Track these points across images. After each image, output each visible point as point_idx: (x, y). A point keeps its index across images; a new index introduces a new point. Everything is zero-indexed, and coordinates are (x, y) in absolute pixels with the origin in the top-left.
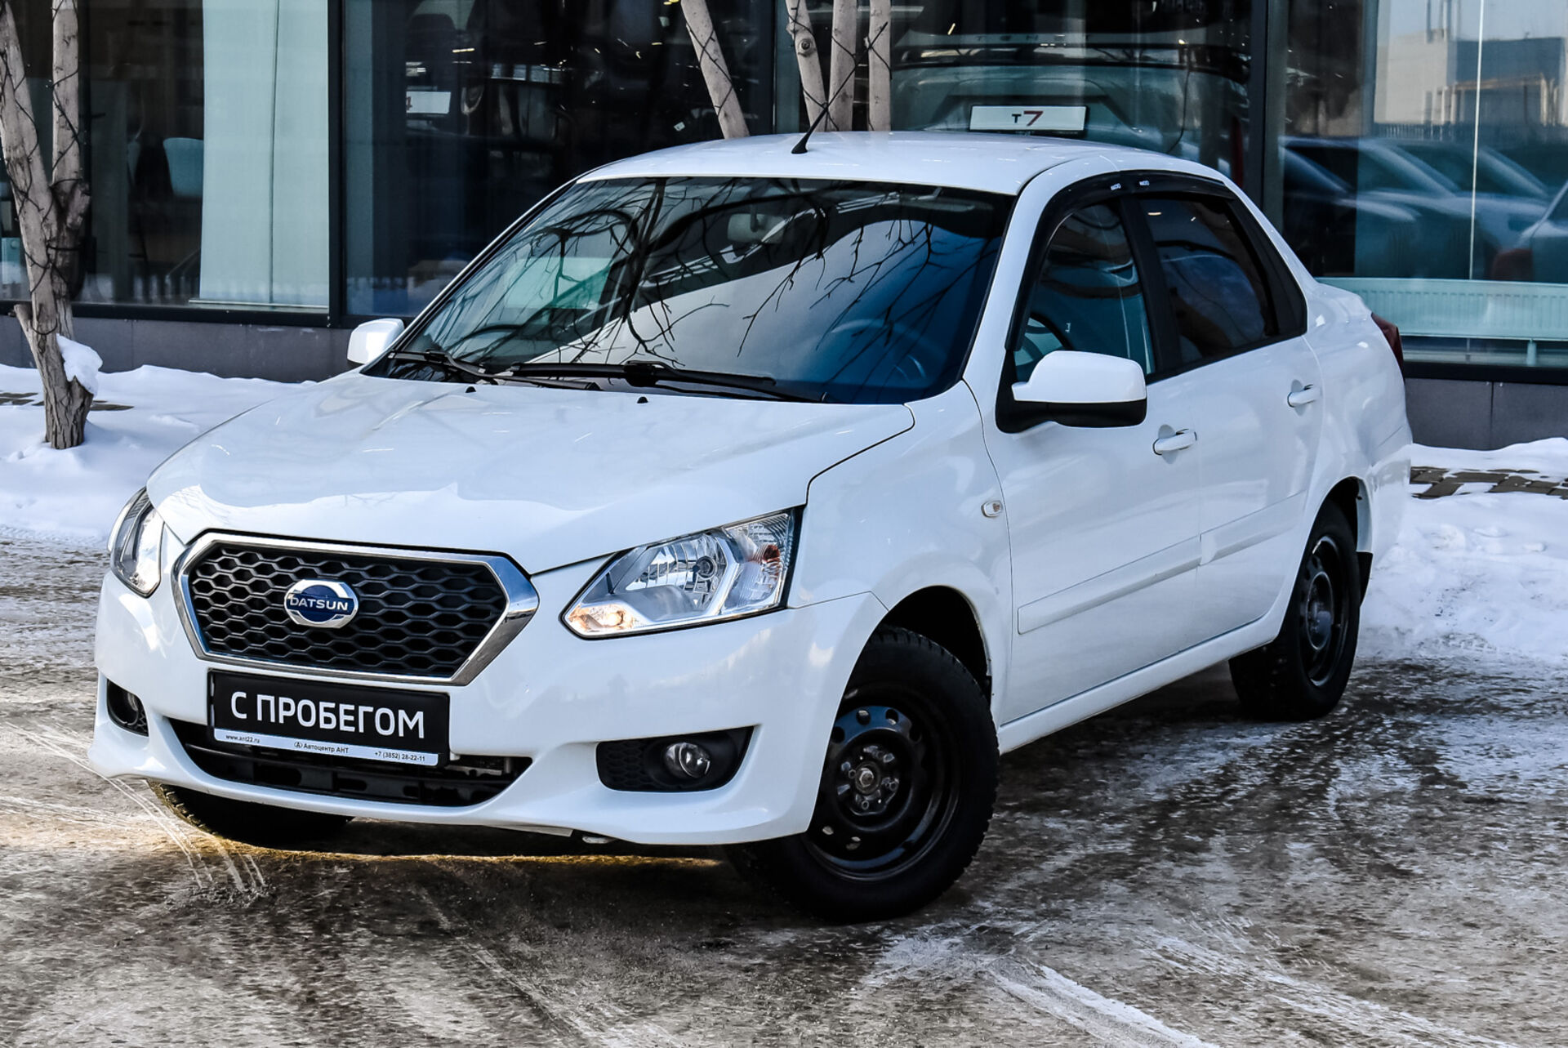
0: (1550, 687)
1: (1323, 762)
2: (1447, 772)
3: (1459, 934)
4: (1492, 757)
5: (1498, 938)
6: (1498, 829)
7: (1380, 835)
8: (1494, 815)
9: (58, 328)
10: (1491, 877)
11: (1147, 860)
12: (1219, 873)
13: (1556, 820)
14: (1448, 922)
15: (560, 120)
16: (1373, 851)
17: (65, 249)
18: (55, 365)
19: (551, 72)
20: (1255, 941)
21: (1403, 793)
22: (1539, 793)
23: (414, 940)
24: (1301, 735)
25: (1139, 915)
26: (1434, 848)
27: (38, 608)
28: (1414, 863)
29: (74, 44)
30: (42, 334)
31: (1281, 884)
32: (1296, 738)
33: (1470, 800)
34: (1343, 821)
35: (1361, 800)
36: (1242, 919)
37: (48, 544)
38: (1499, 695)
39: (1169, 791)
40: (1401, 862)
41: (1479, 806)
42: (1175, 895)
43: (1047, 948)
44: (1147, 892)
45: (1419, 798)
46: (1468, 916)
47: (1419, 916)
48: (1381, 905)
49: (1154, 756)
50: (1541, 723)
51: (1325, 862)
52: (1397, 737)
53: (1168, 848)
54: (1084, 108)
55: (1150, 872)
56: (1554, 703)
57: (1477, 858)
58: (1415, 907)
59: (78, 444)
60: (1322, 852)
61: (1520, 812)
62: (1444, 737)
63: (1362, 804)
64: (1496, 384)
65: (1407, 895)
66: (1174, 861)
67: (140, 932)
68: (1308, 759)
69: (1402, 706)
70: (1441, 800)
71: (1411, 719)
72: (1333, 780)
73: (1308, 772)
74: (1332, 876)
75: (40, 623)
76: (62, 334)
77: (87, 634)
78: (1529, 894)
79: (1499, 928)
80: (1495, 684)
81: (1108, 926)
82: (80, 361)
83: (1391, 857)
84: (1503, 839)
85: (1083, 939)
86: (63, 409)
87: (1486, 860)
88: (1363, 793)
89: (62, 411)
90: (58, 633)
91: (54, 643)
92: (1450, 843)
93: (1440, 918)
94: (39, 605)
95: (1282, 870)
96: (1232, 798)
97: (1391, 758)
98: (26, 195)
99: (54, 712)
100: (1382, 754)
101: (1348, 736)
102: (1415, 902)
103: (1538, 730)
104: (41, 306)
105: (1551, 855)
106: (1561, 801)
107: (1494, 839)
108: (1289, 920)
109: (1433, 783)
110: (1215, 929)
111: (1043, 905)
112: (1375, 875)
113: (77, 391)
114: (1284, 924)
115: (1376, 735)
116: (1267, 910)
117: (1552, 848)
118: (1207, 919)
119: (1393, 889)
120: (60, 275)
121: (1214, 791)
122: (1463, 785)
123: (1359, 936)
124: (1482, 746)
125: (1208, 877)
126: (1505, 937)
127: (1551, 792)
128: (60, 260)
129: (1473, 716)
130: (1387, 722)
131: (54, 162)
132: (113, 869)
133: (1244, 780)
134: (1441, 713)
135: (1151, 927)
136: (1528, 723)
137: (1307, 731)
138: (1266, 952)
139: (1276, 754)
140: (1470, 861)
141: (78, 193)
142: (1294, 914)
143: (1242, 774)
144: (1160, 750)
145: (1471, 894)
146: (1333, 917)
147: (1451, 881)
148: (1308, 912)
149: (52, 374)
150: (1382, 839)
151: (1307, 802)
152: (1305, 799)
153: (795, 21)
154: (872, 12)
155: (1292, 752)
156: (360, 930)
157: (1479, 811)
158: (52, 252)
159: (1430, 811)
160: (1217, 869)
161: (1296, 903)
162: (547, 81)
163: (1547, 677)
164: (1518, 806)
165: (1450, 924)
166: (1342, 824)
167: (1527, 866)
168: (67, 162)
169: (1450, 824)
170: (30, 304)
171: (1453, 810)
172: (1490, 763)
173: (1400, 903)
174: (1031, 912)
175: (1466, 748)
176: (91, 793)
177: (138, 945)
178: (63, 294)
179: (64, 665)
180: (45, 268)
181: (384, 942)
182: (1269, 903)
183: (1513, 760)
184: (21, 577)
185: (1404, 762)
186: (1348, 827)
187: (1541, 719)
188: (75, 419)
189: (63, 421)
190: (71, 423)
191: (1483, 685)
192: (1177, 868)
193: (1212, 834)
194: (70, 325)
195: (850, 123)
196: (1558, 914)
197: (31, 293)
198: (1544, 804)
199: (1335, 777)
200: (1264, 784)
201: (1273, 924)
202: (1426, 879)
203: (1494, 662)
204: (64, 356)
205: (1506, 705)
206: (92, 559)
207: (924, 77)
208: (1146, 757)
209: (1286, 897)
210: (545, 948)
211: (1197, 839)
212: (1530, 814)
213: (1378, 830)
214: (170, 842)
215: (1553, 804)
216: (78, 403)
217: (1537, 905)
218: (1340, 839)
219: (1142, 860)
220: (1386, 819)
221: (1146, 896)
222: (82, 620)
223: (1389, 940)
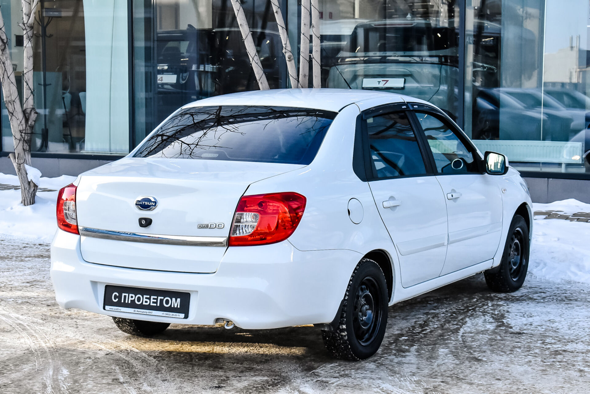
0: (554, 291)
1: (462, 319)
2: (507, 323)
3: (493, 383)
4: (525, 317)
5: (507, 384)
6: (519, 344)
7: (475, 346)
8: (519, 339)
9: (25, 161)
10: (511, 361)
11: (386, 355)
12: (411, 360)
13: (541, 340)
14: (490, 378)
15: (216, 85)
16: (470, 352)
17: (28, 133)
18: (24, 175)
19: (213, 67)
20: (417, 385)
21: (488, 331)
22: (539, 330)
23: (108, 386)
24: (457, 309)
25: (377, 376)
26: (494, 351)
27: (7, 264)
28: (484, 356)
29: (31, 59)
30: (19, 164)
31: (433, 364)
32: (455, 310)
33: (512, 333)
34: (463, 341)
35: (471, 333)
36: (414, 377)
37: (17, 241)
38: (534, 294)
39: (402, 330)
40: (480, 356)
41: (515, 335)
42: (392, 368)
43: (339, 388)
44: (382, 368)
45: (494, 332)
46: (498, 376)
47: (480, 376)
48: (468, 372)
49: (400, 317)
50: (547, 304)
51: (452, 356)
52: (492, 309)
53: (395, 351)
54: (404, 79)
55: (386, 360)
56: (554, 297)
57: (508, 355)
58: (480, 372)
59: (32, 204)
60: (452, 352)
61: (529, 338)
62: (509, 310)
63: (472, 335)
64: (549, 179)
65: (478, 368)
66: (396, 356)
67: (10, 383)
68: (457, 318)
69: (497, 298)
70: (501, 333)
71: (499, 303)
72: (464, 326)
73: (455, 323)
74: (452, 361)
75: (7, 269)
76: (27, 164)
77: (23, 273)
78: (523, 368)
79: (508, 380)
80: (534, 290)
81: (364, 380)
82: (33, 174)
83: (476, 355)
84: (520, 348)
85: (354, 385)
86: (27, 191)
87: (511, 355)
88: (473, 330)
89: (26, 192)
90: (13, 273)
91: (10, 276)
92: (500, 349)
93: (488, 377)
94: (8, 263)
95: (434, 359)
96: (424, 332)
97: (488, 318)
98: (13, 114)
99: (3, 302)
100: (484, 316)
101: (474, 310)
102: (480, 371)
103: (545, 307)
104: (18, 154)
105: (536, 353)
106: (546, 333)
107: (516, 348)
108: (432, 378)
109: (500, 327)
110: (404, 381)
111: (343, 372)
112: (469, 361)
113: (32, 185)
114: (429, 379)
115: (484, 309)
116: (425, 374)
117: (537, 351)
118: (401, 377)
119: (473, 366)
120: (26, 143)
121: (418, 330)
122: (511, 328)
123: (456, 383)
124: (522, 313)
125: (407, 362)
126: (510, 384)
127: (543, 330)
128: (26, 137)
129: (522, 302)
130: (490, 304)
131: (24, 102)
132: (7, 360)
133: (431, 326)
134: (511, 301)
135: (380, 380)
136: (542, 304)
137: (459, 307)
138: (420, 389)
139: (445, 316)
140: (505, 356)
141: (33, 113)
142: (434, 375)
143: (431, 324)
144: (402, 315)
145: (502, 368)
146: (448, 377)
147: (496, 363)
148: (439, 374)
149: (23, 178)
150: (475, 348)
151: (451, 334)
152: (451, 333)
153: (285, 49)
154: (313, 45)
155: (452, 315)
156: (90, 382)
157: (514, 337)
158: (23, 134)
159: (496, 337)
160: (410, 359)
161: (436, 371)
162: (212, 71)
163: (553, 287)
164: (529, 335)
165: (491, 379)
166: (462, 342)
167: (526, 357)
168: (29, 102)
169: (502, 342)
170: (14, 153)
171: (505, 337)
172: (524, 319)
173: (475, 371)
174: (338, 375)
175: (516, 314)
176: (7, 332)
177: (7, 388)
178: (27, 150)
179: (11, 285)
180: (20, 140)
181: (97, 386)
182: (426, 371)
183: (532, 318)
184: (5, 253)
185: (492, 319)
186: (464, 344)
187: (547, 303)
188: (31, 195)
189: (27, 195)
190: (30, 196)
191: (529, 290)
192: (396, 358)
193: (412, 345)
194: (30, 161)
195: (307, 85)
196: (531, 375)
197: (15, 149)
198: (539, 334)
199: (464, 325)
200: (438, 327)
201: (425, 379)
202: (487, 362)
203: (535, 282)
204: (27, 172)
205: (535, 298)
206: (32, 246)
207: (347, 68)
208: (397, 317)
209: (433, 369)
210: (155, 388)
211: (407, 348)
212: (533, 338)
213: (475, 344)
214: (30, 350)
215: (542, 334)
216: (32, 189)
217: (525, 372)
218: (459, 348)
219: (384, 356)
220: (479, 340)
221: (381, 369)
222: (22, 268)
223: (466, 385)
